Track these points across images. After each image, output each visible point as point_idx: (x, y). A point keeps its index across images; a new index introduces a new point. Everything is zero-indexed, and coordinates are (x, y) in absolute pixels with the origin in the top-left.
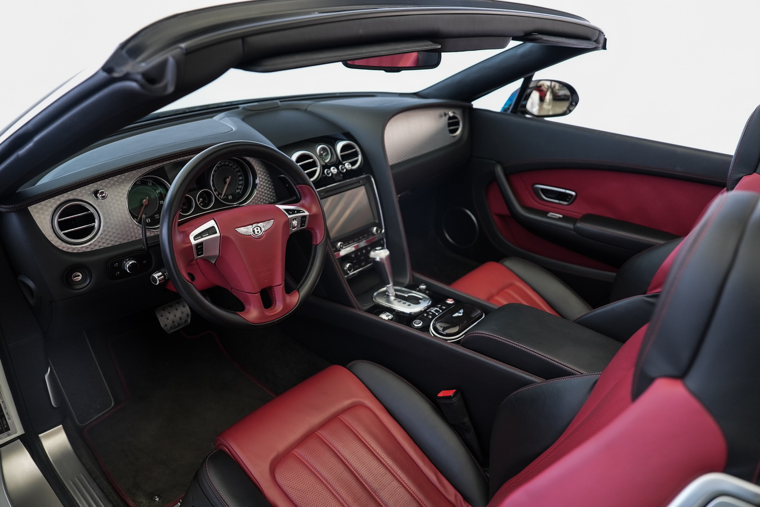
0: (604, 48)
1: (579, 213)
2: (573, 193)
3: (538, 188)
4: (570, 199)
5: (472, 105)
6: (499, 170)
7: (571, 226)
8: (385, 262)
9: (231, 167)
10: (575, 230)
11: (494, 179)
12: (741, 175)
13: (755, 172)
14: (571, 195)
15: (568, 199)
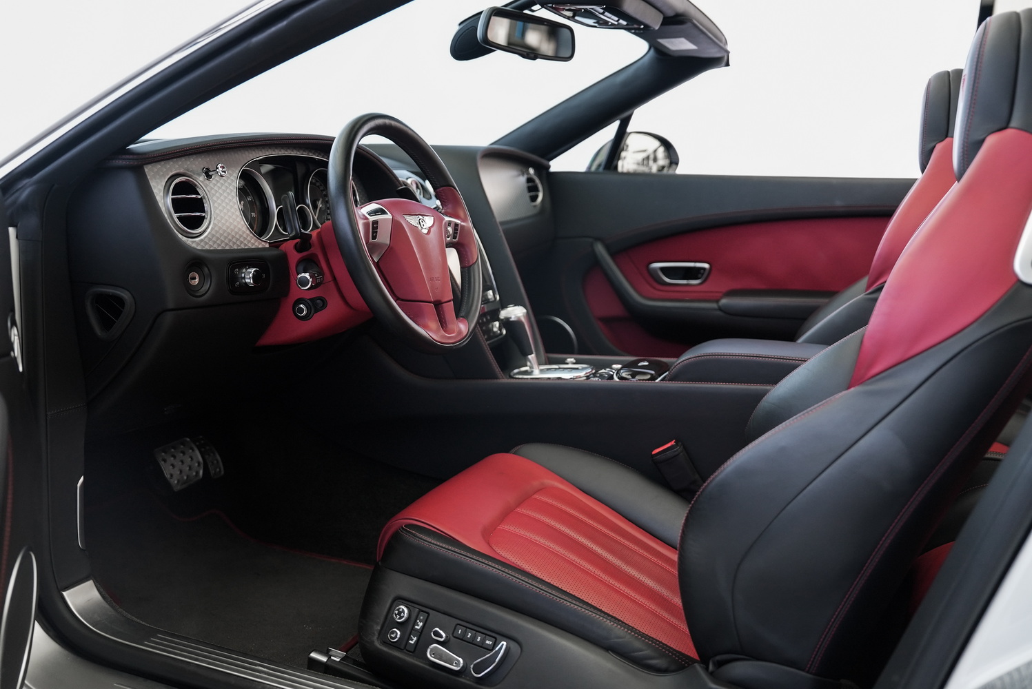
0: (727, 64)
1: (717, 292)
2: (706, 266)
3: (655, 269)
4: (703, 274)
5: (549, 167)
6: (600, 249)
7: (714, 305)
8: (523, 319)
9: (318, 187)
10: (720, 309)
11: (596, 263)
12: (933, 144)
13: (947, 137)
14: (704, 269)
15: (700, 275)
